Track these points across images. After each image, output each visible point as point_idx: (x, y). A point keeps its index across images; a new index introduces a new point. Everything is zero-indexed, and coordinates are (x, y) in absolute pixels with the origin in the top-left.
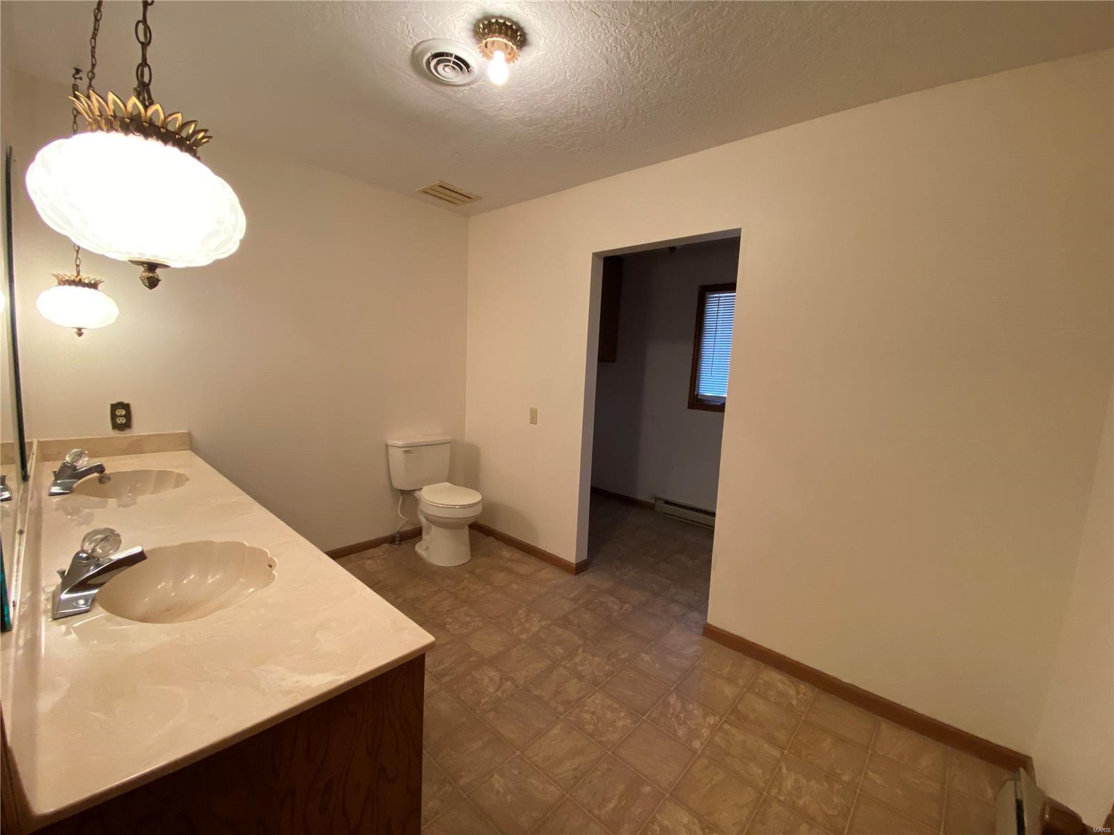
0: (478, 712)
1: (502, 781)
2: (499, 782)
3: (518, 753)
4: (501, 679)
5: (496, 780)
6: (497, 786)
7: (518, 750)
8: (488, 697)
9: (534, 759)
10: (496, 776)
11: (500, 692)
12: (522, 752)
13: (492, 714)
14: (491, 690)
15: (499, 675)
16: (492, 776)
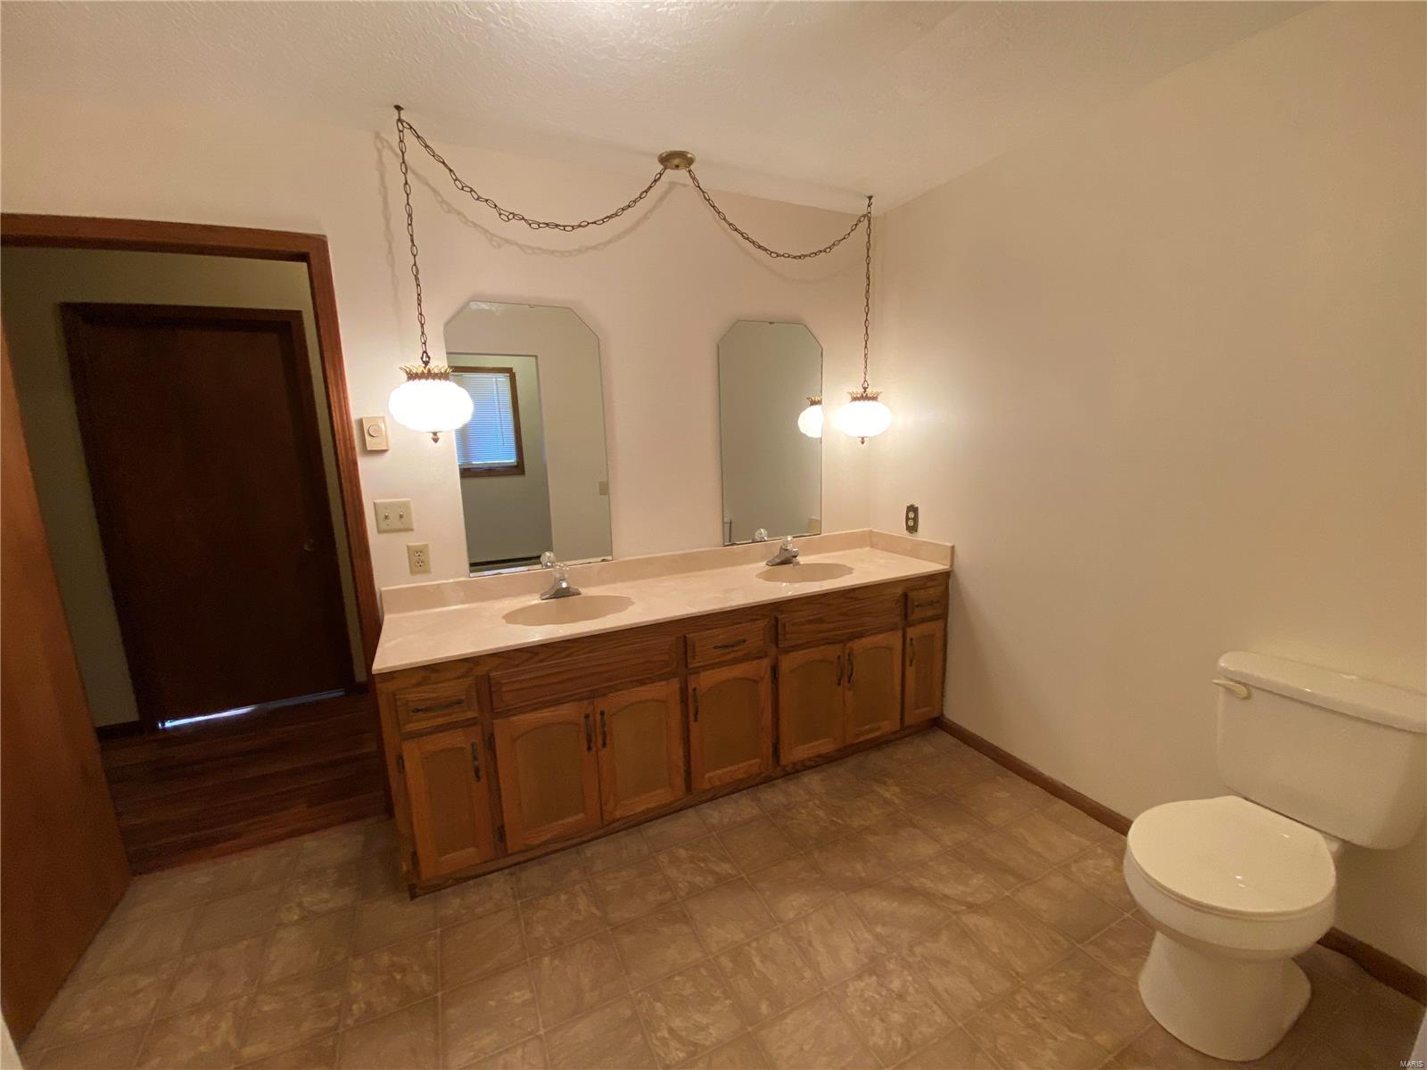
0: (640, 995)
1: (519, 1001)
2: (519, 998)
3: (542, 1032)
4: (695, 1045)
5: (524, 995)
6: (517, 994)
7: (545, 1033)
8: (664, 1014)
9: (519, 1052)
10: (528, 996)
11: (666, 1035)
12: (539, 1037)
13: (628, 1013)
14: (677, 1023)
15: (707, 1043)
16: (532, 991)
